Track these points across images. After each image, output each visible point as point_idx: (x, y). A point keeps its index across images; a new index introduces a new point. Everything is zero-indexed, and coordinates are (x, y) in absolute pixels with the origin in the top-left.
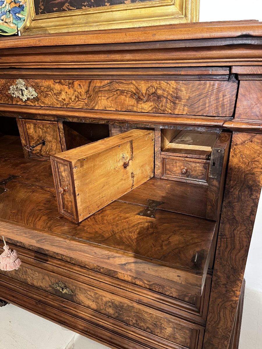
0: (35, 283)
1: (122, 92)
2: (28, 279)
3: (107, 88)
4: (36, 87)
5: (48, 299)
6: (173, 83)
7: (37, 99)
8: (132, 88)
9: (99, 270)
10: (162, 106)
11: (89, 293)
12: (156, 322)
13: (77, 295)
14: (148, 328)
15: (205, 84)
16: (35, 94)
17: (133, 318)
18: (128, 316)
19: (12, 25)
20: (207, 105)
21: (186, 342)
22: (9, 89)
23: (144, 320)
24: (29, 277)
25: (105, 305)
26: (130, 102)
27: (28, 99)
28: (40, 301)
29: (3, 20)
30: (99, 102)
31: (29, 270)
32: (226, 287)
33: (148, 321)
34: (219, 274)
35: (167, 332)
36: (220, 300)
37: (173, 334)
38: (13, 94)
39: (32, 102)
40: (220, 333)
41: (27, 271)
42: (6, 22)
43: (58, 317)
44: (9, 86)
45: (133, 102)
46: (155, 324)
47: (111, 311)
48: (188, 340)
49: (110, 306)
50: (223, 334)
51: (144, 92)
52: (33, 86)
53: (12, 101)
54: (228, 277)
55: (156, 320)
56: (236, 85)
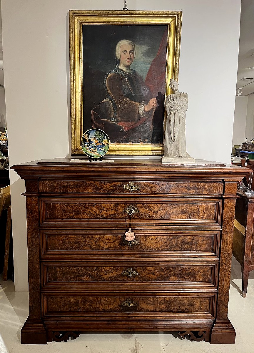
0: (107, 308)
1: (182, 187)
2: (101, 307)
3: (176, 185)
4: (140, 185)
5: (118, 316)
6: (203, 183)
7: (139, 190)
8: (186, 185)
9: (159, 279)
10: (198, 191)
11: (149, 299)
12: (191, 302)
13: (140, 305)
14: (186, 309)
15: (214, 184)
16: (138, 188)
17: (177, 306)
18: (174, 306)
19: (96, 153)
20: (214, 190)
21: (207, 308)
22: (124, 186)
23: (184, 304)
24: (102, 305)
25: (159, 304)
26: (185, 190)
27: (134, 190)
28: (111, 320)
29: (91, 150)
30: (171, 191)
31: (103, 298)
32: (226, 264)
33: (186, 303)
34: (222, 258)
35: (197, 306)
36: (224, 272)
37: (199, 307)
38: (126, 188)
39: (136, 192)
40: (224, 292)
41: (101, 299)
42: (92, 151)
43: (127, 326)
44: (124, 185)
45: (187, 190)
46: (190, 304)
47: (163, 307)
48: (208, 307)
49: (163, 303)
50: (226, 292)
51: (191, 186)
52: (138, 185)
53: (124, 192)
54: (226, 259)
55: (191, 301)
56: (223, 184)
